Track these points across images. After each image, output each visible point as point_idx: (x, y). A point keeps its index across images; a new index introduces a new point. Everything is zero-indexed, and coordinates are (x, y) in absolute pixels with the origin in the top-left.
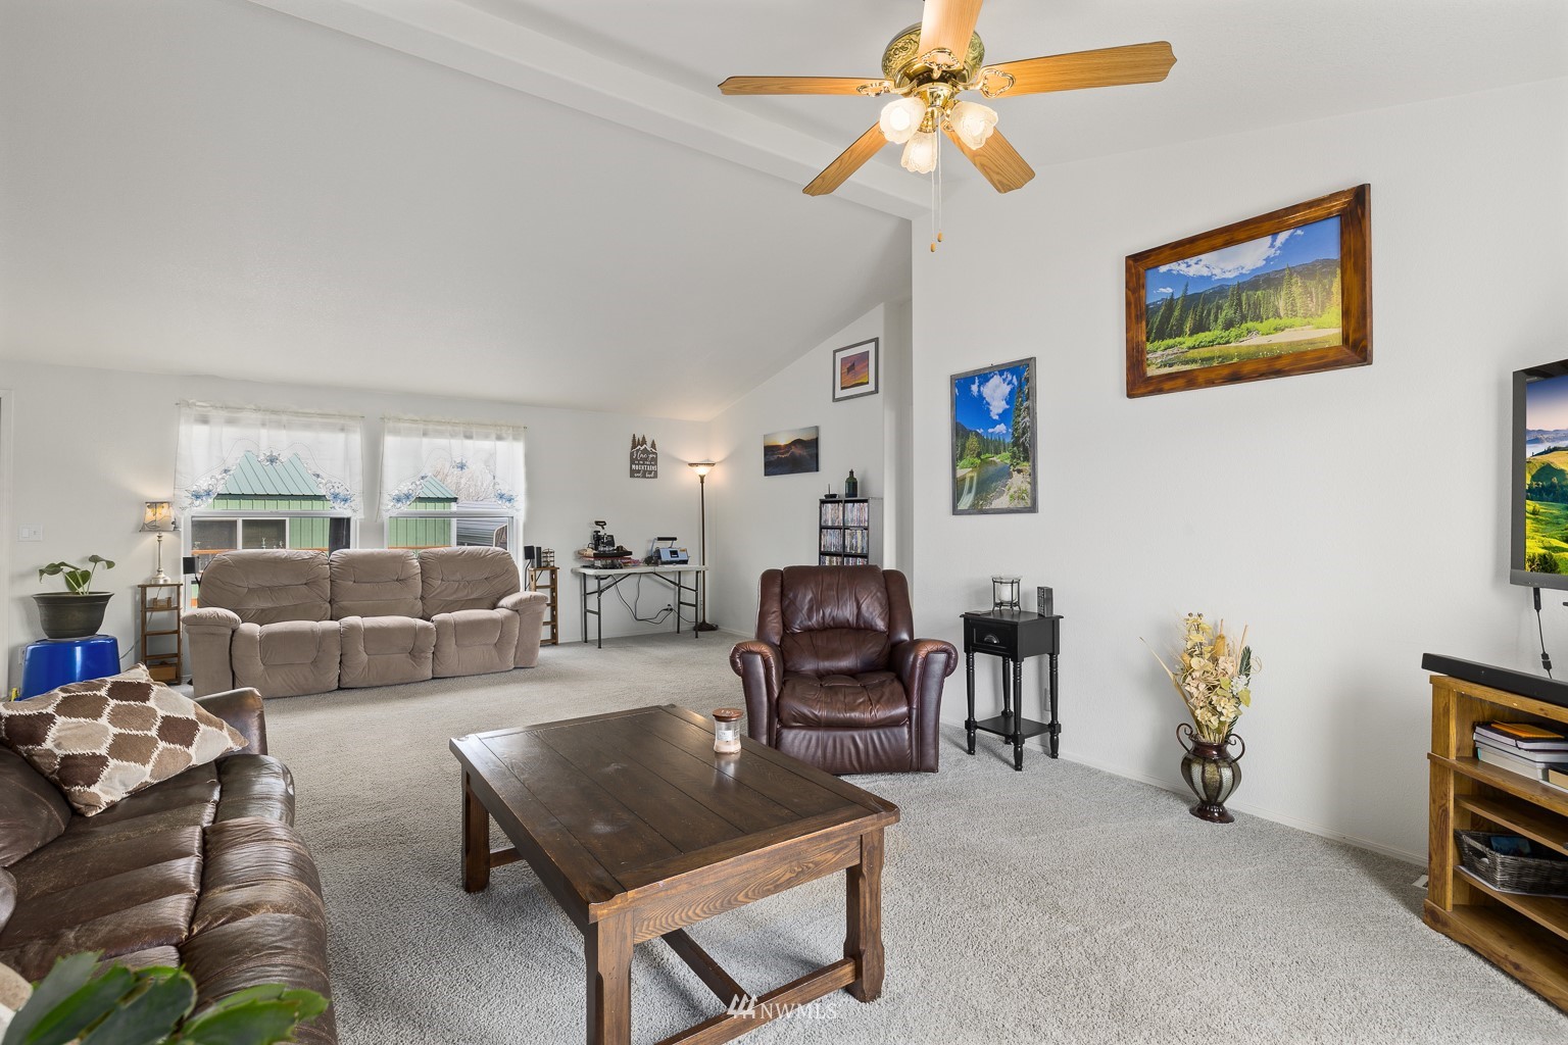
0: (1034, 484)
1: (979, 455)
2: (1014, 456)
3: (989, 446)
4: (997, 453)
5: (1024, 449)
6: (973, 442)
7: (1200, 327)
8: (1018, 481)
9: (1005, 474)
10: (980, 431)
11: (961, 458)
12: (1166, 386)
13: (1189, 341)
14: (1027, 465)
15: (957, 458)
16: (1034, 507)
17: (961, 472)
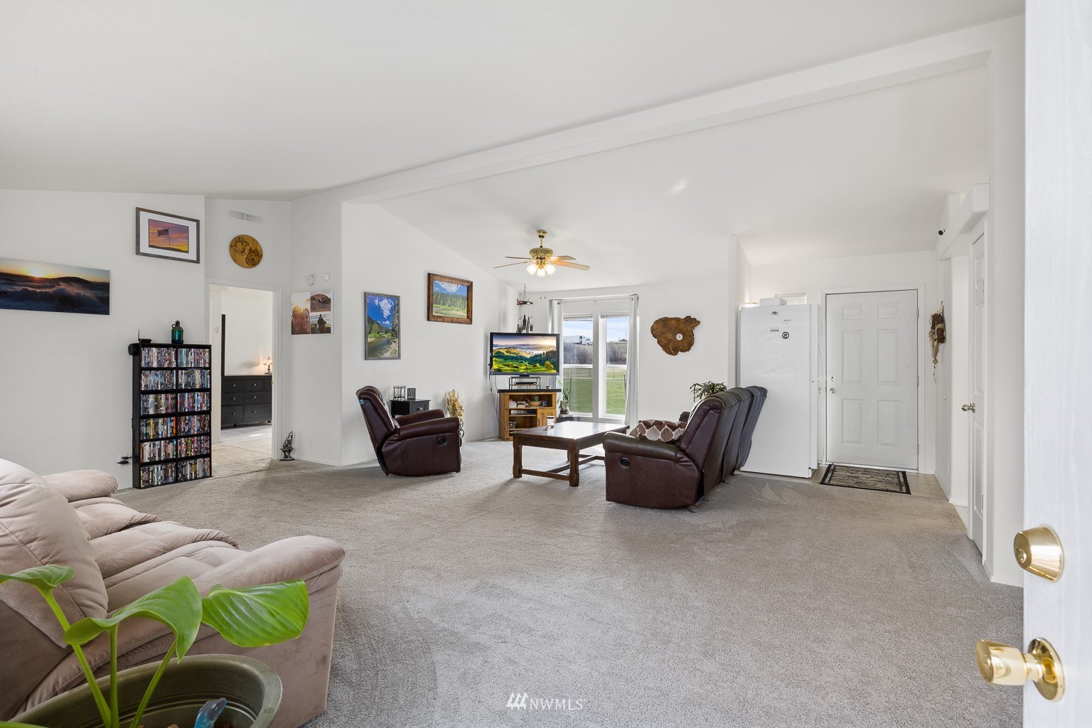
0: (399, 347)
1: (378, 333)
2: (392, 336)
3: (382, 329)
4: (386, 333)
5: (395, 333)
6: (375, 327)
7: (444, 304)
8: (394, 346)
9: (389, 342)
10: (379, 322)
11: (370, 333)
12: (439, 320)
13: (442, 307)
14: (397, 340)
15: (367, 333)
16: (399, 357)
17: (370, 340)
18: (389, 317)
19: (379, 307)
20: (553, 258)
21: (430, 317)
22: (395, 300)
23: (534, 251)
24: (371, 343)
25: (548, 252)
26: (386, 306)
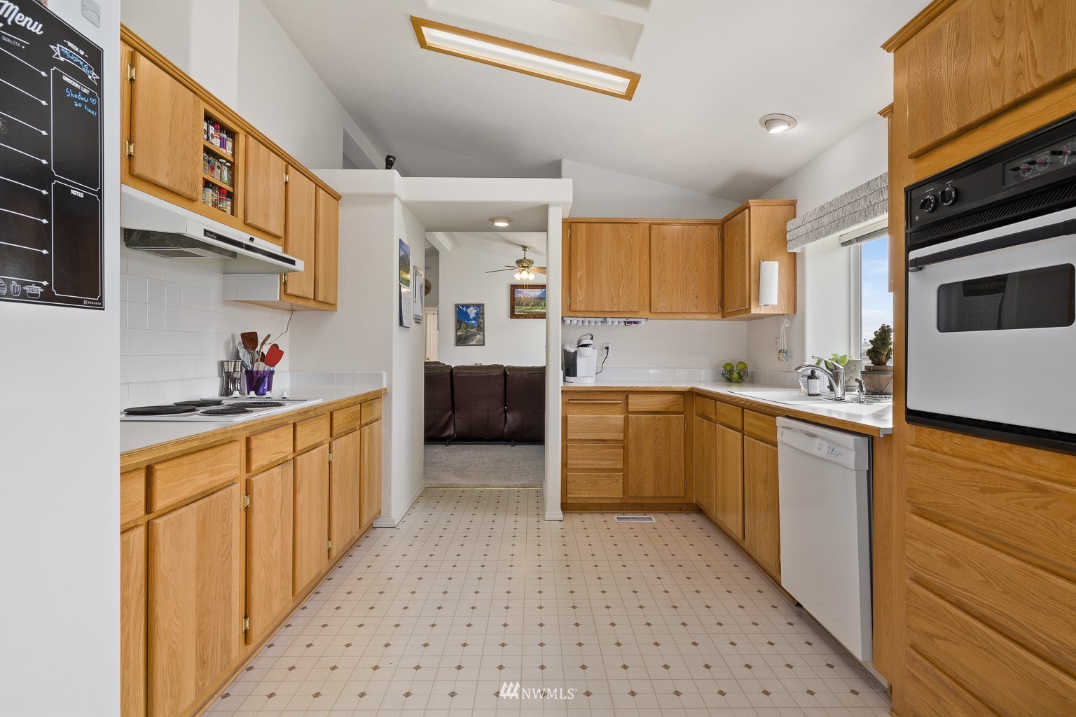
0: (484, 338)
1: (466, 329)
2: (478, 330)
3: (469, 326)
4: (472, 328)
5: (481, 328)
6: (463, 325)
7: (526, 306)
8: (478, 337)
9: (474, 335)
10: (467, 322)
11: (459, 329)
12: (521, 317)
13: (525, 308)
14: (482, 333)
15: (458, 329)
16: (484, 345)
17: (459, 334)
18: (474, 319)
19: (467, 312)
20: (534, 267)
21: (513, 315)
22: (480, 307)
23: (519, 262)
24: (459, 335)
25: (531, 262)
26: (472, 312)
